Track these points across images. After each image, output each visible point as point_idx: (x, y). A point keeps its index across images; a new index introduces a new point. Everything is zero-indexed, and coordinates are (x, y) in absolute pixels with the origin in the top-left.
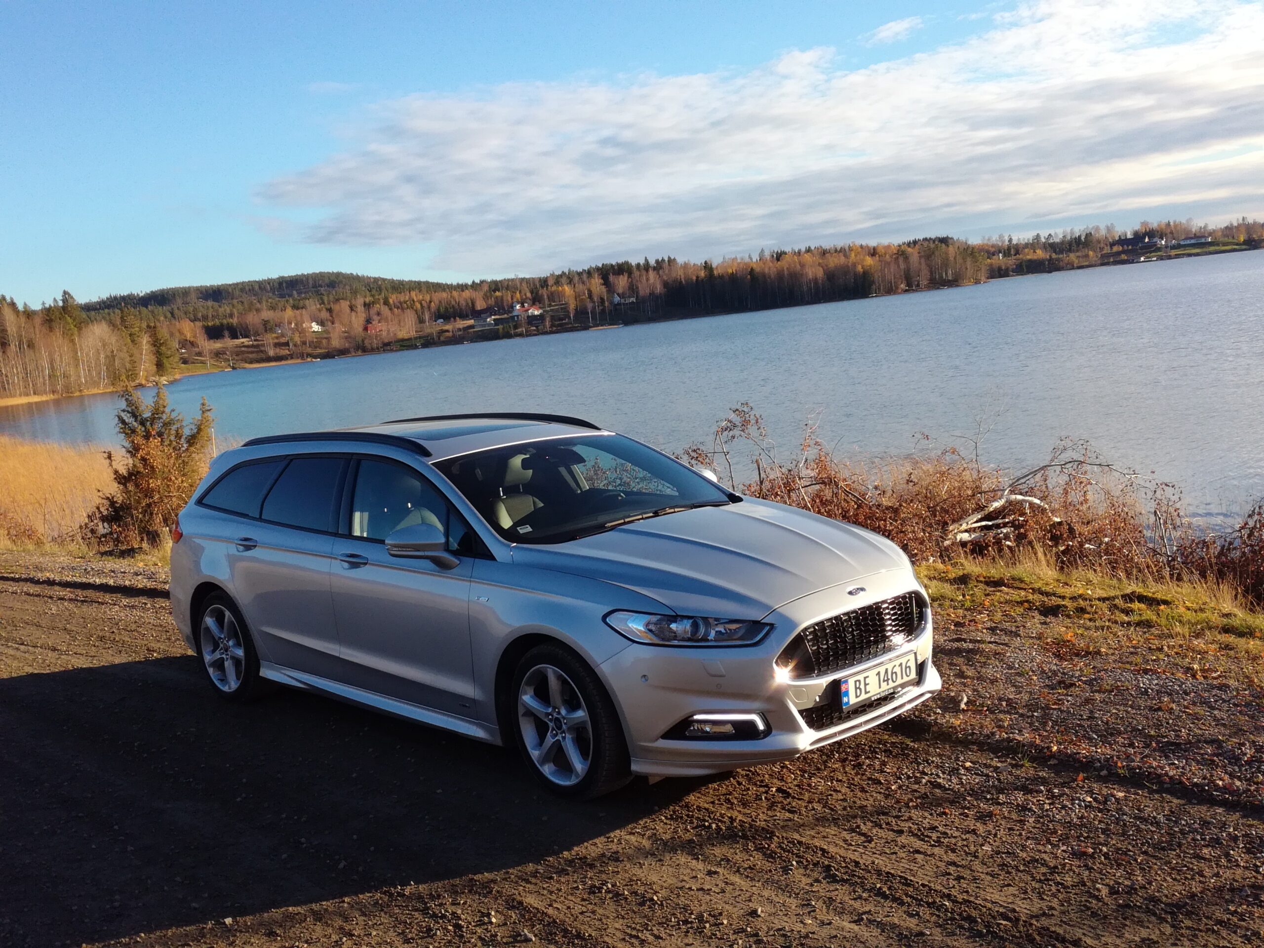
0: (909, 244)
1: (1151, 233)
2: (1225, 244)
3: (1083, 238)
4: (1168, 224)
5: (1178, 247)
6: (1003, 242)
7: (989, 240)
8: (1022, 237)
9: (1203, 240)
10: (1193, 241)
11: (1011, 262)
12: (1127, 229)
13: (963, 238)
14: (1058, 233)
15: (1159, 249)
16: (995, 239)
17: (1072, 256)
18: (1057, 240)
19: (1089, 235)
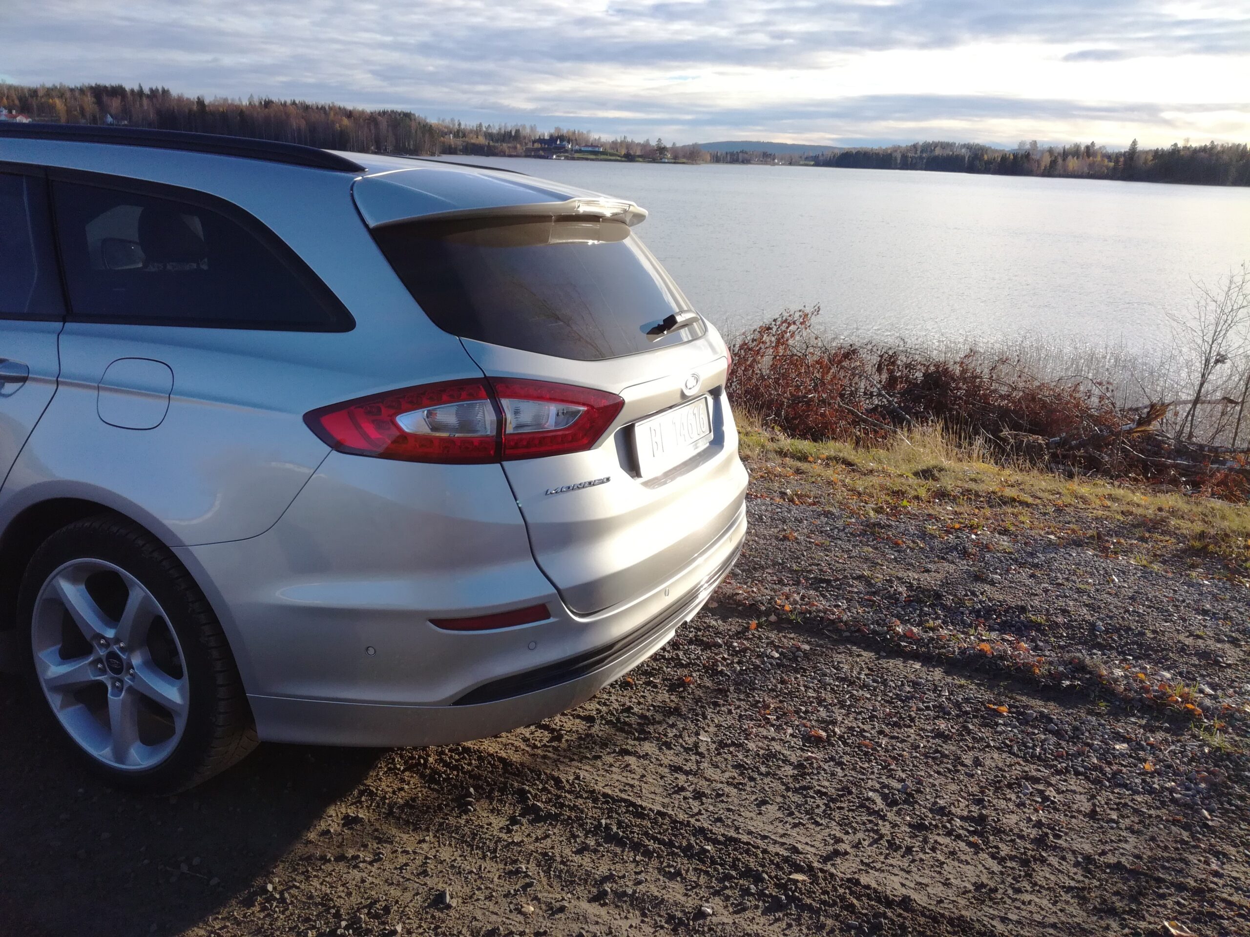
1: (562, 138)
2: (611, 155)
3: (513, 133)
4: (574, 133)
5: (580, 151)
6: (454, 125)
7: (443, 121)
8: (469, 123)
9: (597, 149)
10: (590, 149)
11: (459, 142)
12: (545, 131)
13: (422, 116)
14: (496, 125)
16: (447, 122)
17: (505, 146)
18: (495, 131)
19: (517, 131)
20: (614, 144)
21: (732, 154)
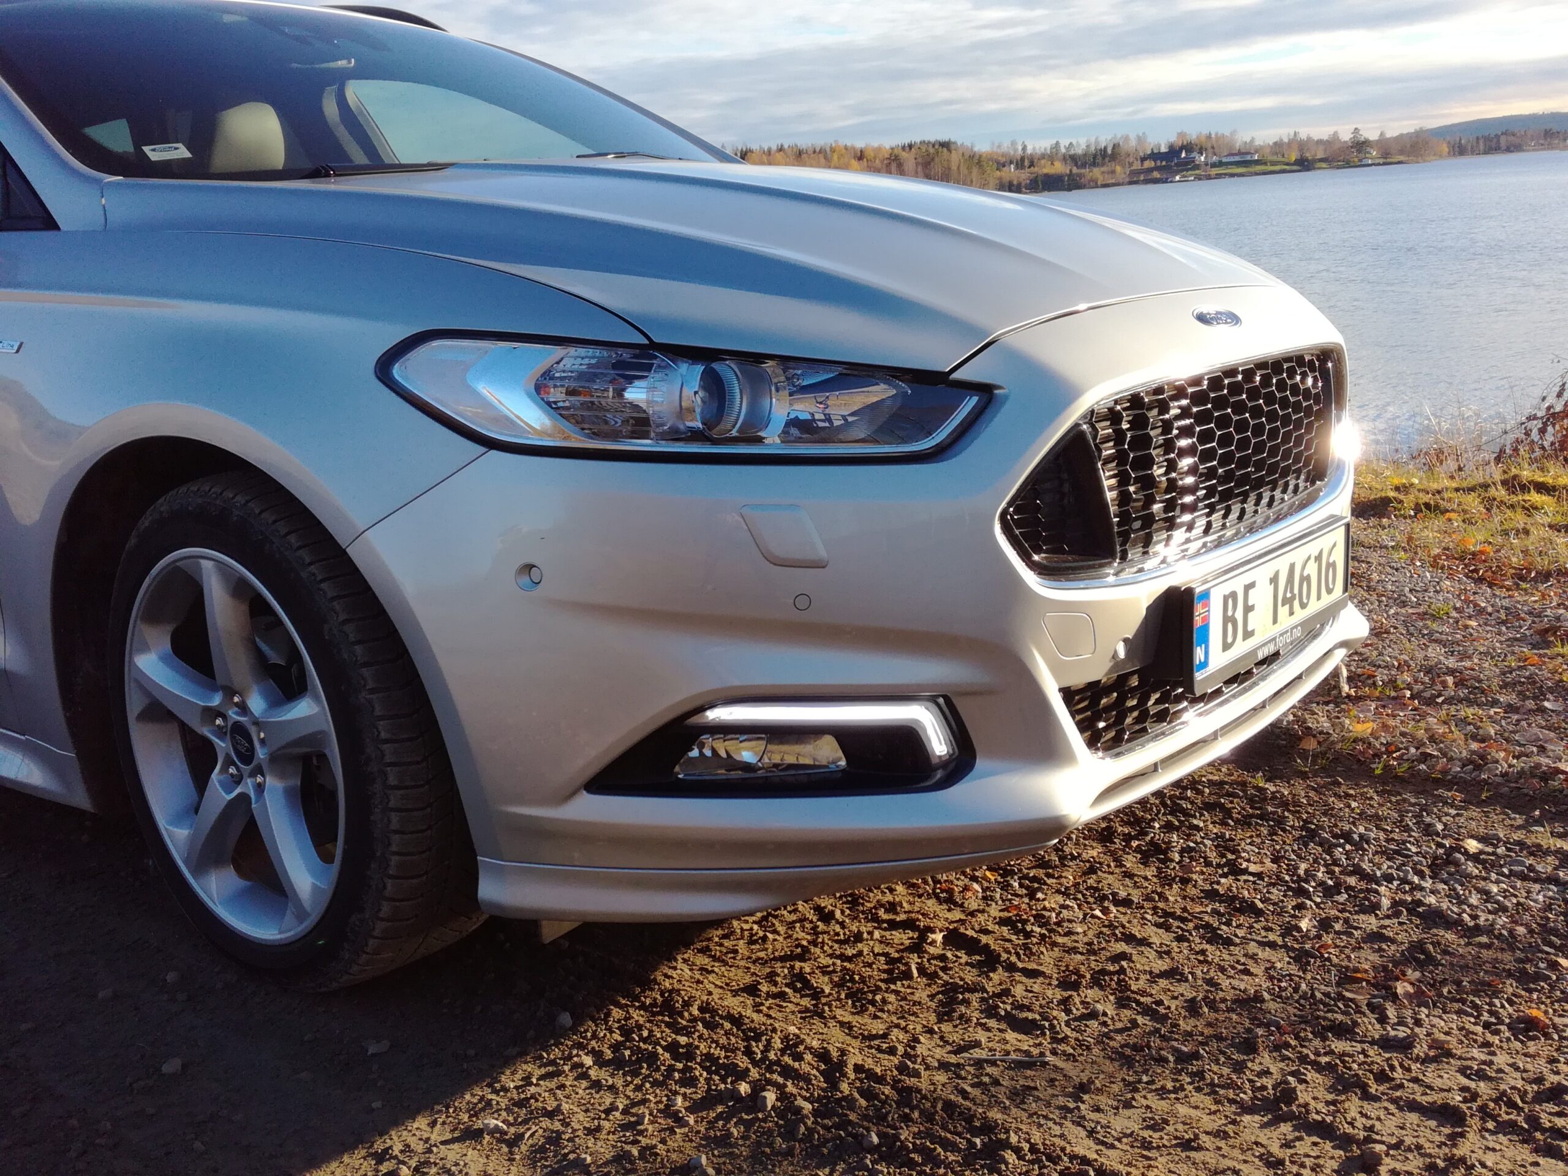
0: (903, 148)
1: (1189, 147)
2: (1273, 163)
3: (1109, 151)
4: (1209, 137)
5: (1220, 164)
6: (1016, 150)
7: (999, 146)
8: (1038, 145)
9: (1248, 158)
10: (1237, 159)
11: (1024, 176)
12: (1161, 141)
13: (968, 144)
14: (1081, 143)
15: (1197, 167)
16: (1006, 147)
17: (1097, 172)
18: (1079, 151)
19: (1116, 146)
20: (1278, 145)
21: (1487, 139)
